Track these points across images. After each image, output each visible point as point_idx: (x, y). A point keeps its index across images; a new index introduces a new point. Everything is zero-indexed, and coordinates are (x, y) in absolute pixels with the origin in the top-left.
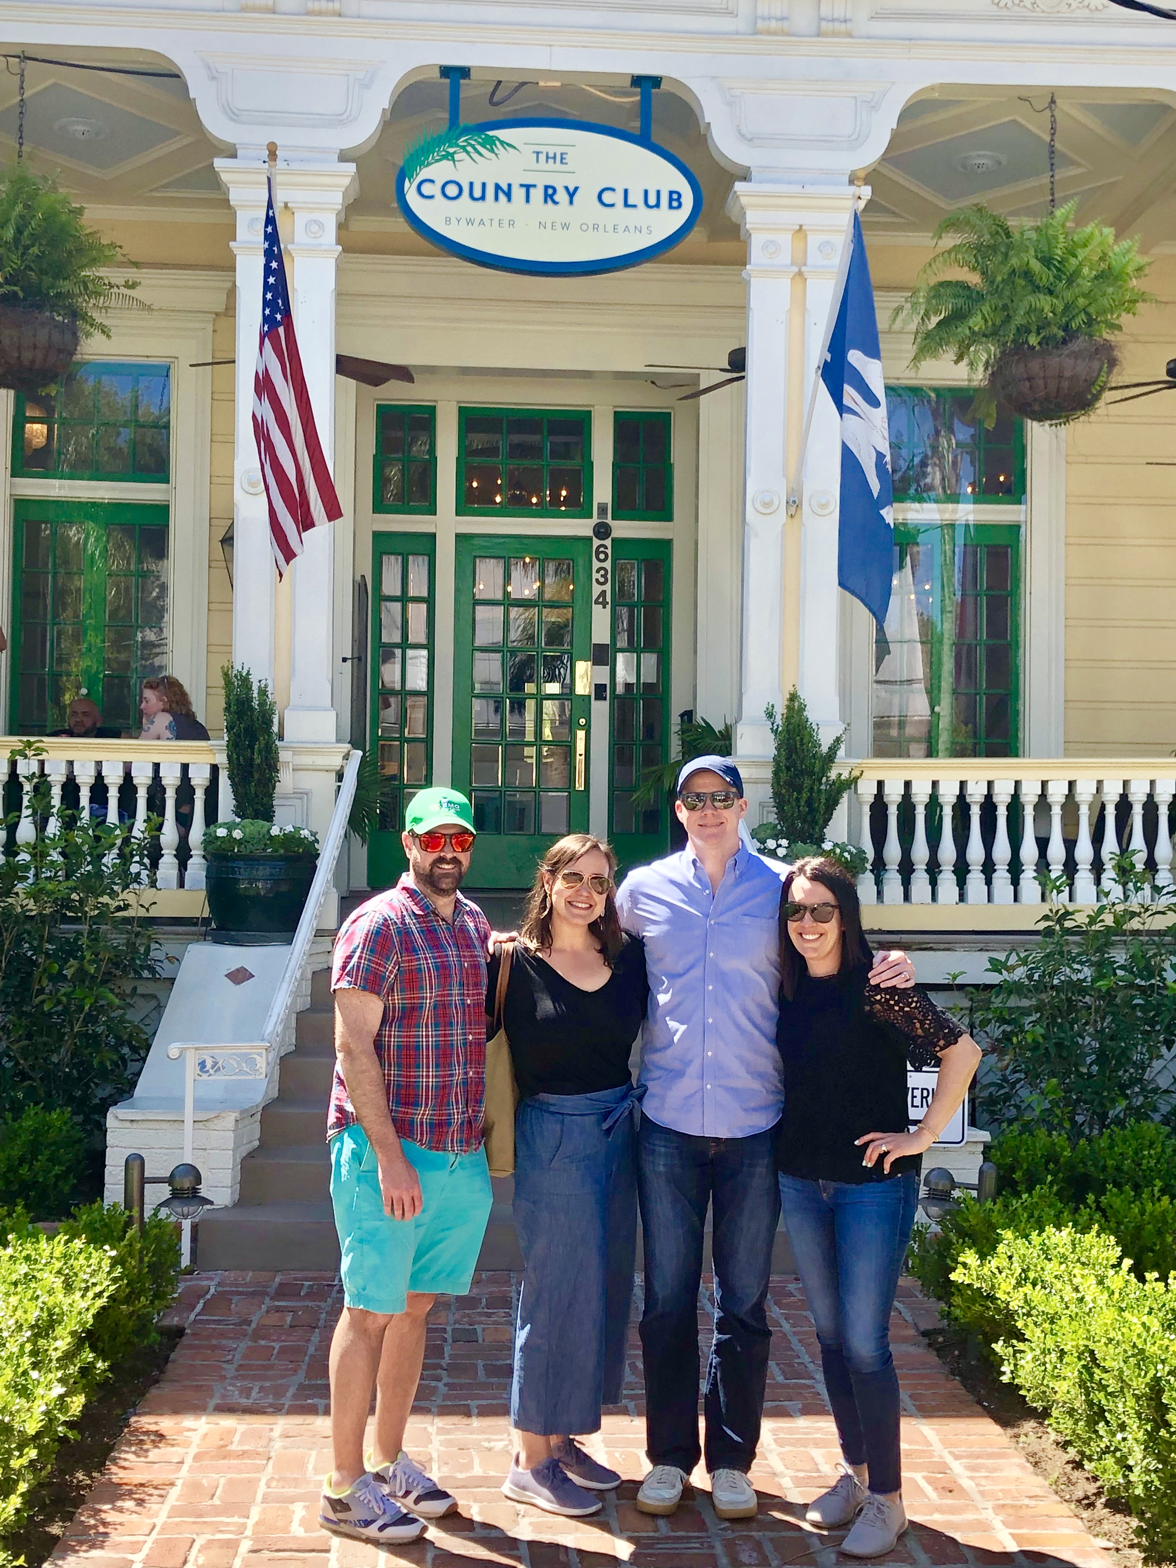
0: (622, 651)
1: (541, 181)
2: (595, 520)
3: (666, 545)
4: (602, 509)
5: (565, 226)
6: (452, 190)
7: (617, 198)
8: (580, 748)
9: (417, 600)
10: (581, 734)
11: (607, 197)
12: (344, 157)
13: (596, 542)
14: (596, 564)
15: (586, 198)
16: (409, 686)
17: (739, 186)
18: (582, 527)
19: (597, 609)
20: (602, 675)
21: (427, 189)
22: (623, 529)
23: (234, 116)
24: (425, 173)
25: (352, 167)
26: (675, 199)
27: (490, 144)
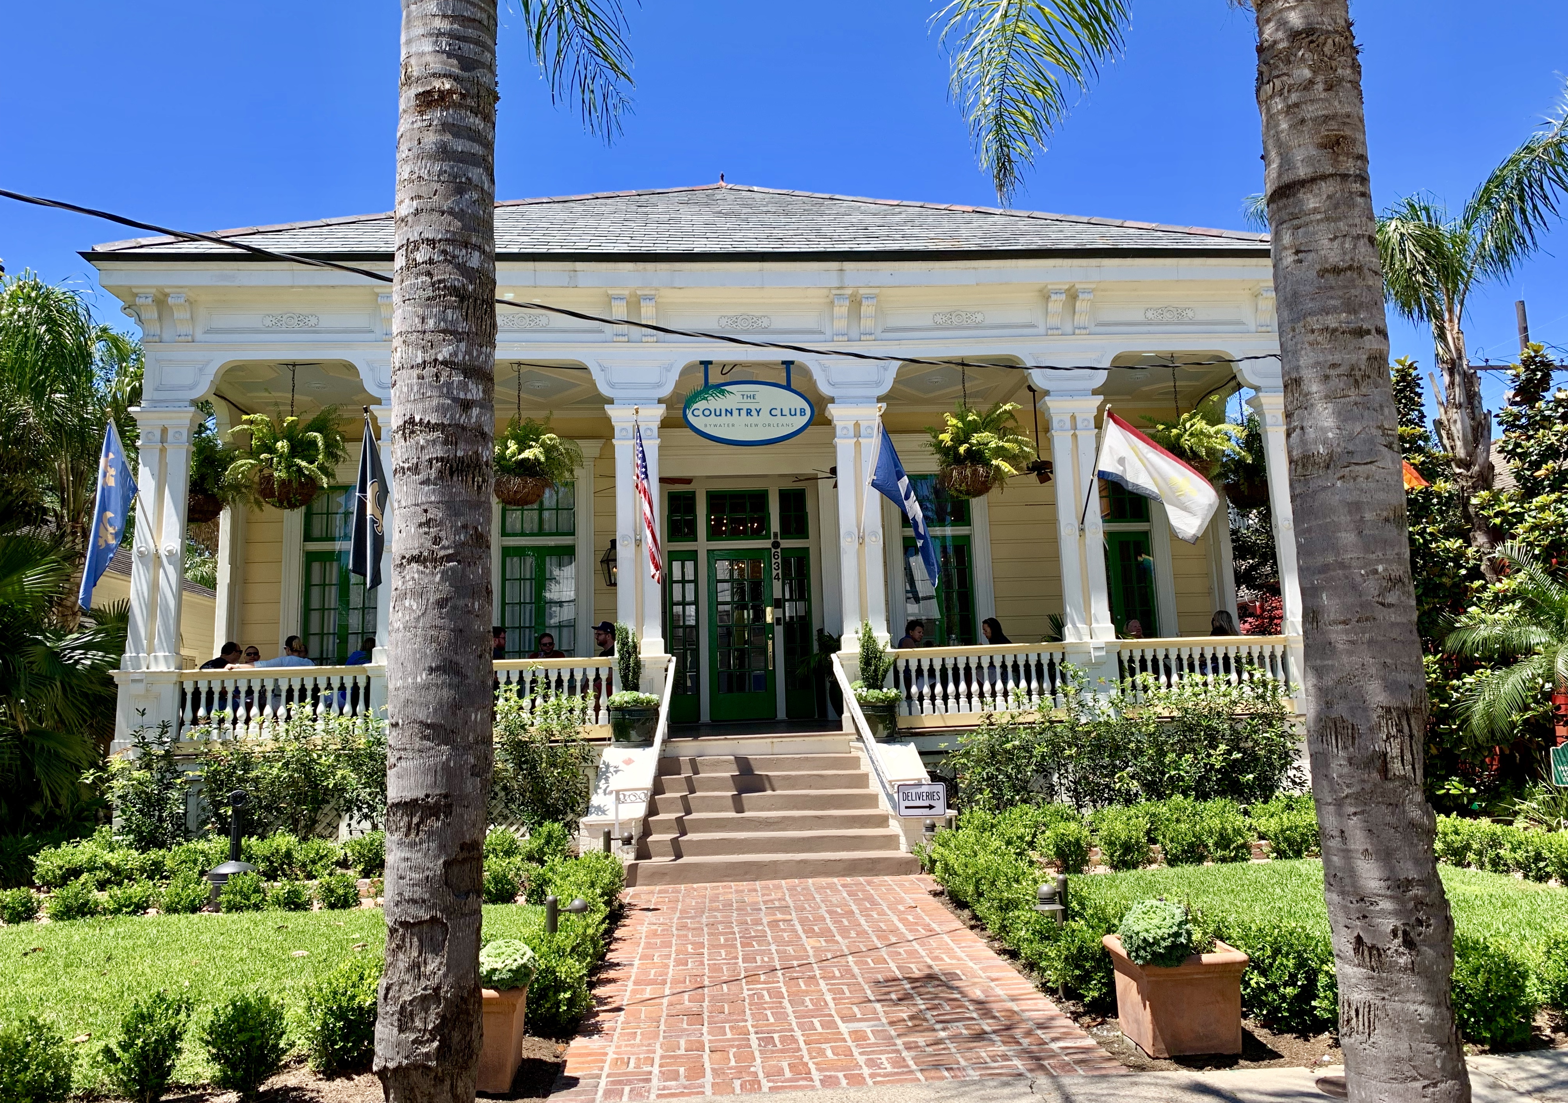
0: (788, 600)
1: (745, 407)
2: (772, 540)
3: (807, 549)
4: (776, 535)
5: (756, 425)
6: (707, 413)
7: (778, 412)
8: (770, 650)
9: (690, 582)
10: (770, 642)
11: (773, 412)
12: (660, 401)
13: (773, 550)
14: (774, 561)
15: (765, 413)
16: (687, 623)
17: (830, 406)
18: (766, 544)
19: (775, 581)
20: (779, 613)
21: (696, 413)
22: (786, 544)
23: (612, 385)
24: (695, 406)
25: (664, 406)
26: (803, 412)
27: (723, 392)
